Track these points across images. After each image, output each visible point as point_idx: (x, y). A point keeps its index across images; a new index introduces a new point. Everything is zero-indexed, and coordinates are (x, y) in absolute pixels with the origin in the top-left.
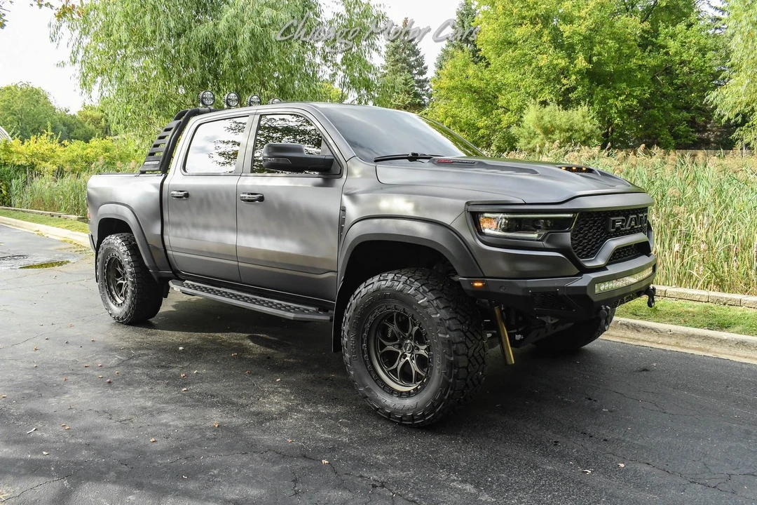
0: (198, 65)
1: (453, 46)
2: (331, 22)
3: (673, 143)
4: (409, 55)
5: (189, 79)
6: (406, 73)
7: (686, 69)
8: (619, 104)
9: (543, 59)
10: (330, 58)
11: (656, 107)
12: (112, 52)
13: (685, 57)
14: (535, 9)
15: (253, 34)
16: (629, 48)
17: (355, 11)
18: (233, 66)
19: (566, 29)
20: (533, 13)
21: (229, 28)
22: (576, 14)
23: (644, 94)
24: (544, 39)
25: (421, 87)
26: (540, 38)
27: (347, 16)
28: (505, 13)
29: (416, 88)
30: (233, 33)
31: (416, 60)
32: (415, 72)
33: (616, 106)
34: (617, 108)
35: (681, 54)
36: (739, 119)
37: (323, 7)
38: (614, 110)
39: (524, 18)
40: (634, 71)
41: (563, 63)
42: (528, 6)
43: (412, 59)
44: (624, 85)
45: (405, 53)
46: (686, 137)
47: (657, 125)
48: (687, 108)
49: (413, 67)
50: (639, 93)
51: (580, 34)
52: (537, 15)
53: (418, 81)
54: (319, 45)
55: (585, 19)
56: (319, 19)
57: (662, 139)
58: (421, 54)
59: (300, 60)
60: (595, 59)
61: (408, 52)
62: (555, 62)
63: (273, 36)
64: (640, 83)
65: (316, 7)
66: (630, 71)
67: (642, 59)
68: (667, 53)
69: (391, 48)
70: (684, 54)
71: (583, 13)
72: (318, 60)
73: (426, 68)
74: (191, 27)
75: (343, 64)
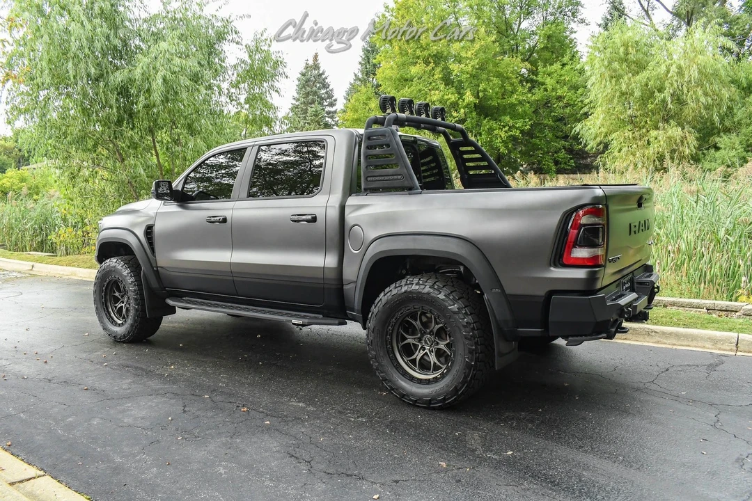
0: (114, 105)
1: (360, 80)
2: (235, 67)
3: (554, 168)
4: (319, 89)
5: (106, 118)
6: (316, 105)
7: (561, 104)
8: (503, 134)
9: (435, 94)
10: (234, 98)
11: (538, 137)
12: (35, 95)
13: (559, 93)
14: (428, 49)
15: (165, 80)
16: (512, 84)
17: (257, 57)
18: (146, 106)
19: (455, 68)
20: (426, 53)
21: (143, 74)
22: (463, 54)
23: (526, 126)
24: (436, 77)
25: (332, 117)
26: (433, 76)
27: (249, 61)
28: (401, 53)
29: (327, 119)
30: (146, 78)
31: (326, 93)
32: (325, 104)
33: (501, 136)
34: (502, 139)
35: (557, 90)
36: (601, 147)
37: (227, 54)
38: (499, 140)
39: (418, 58)
40: (515, 105)
41: (453, 98)
42: (422, 46)
43: (323, 91)
44: (507, 118)
45: (316, 86)
46: (565, 163)
47: (540, 153)
48: (566, 137)
49: (323, 99)
50: (520, 124)
51: (467, 73)
52: (430, 55)
53: (328, 113)
54: (225, 86)
55: (471, 59)
56: (223, 64)
57: (544, 165)
58: (331, 88)
59: (206, 101)
60: (481, 94)
61: (318, 85)
62: (446, 97)
63: (182, 81)
64: (523, 116)
65: (221, 53)
66: (513, 106)
67: (523, 94)
68: (546, 90)
69: (303, 81)
70: (558, 90)
71: (469, 54)
72: (224, 99)
73: (335, 100)
74: (107, 73)
75: (246, 103)
